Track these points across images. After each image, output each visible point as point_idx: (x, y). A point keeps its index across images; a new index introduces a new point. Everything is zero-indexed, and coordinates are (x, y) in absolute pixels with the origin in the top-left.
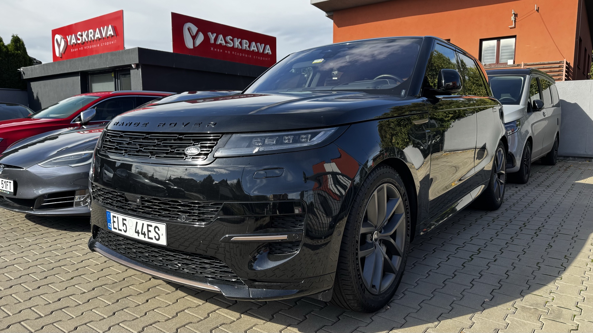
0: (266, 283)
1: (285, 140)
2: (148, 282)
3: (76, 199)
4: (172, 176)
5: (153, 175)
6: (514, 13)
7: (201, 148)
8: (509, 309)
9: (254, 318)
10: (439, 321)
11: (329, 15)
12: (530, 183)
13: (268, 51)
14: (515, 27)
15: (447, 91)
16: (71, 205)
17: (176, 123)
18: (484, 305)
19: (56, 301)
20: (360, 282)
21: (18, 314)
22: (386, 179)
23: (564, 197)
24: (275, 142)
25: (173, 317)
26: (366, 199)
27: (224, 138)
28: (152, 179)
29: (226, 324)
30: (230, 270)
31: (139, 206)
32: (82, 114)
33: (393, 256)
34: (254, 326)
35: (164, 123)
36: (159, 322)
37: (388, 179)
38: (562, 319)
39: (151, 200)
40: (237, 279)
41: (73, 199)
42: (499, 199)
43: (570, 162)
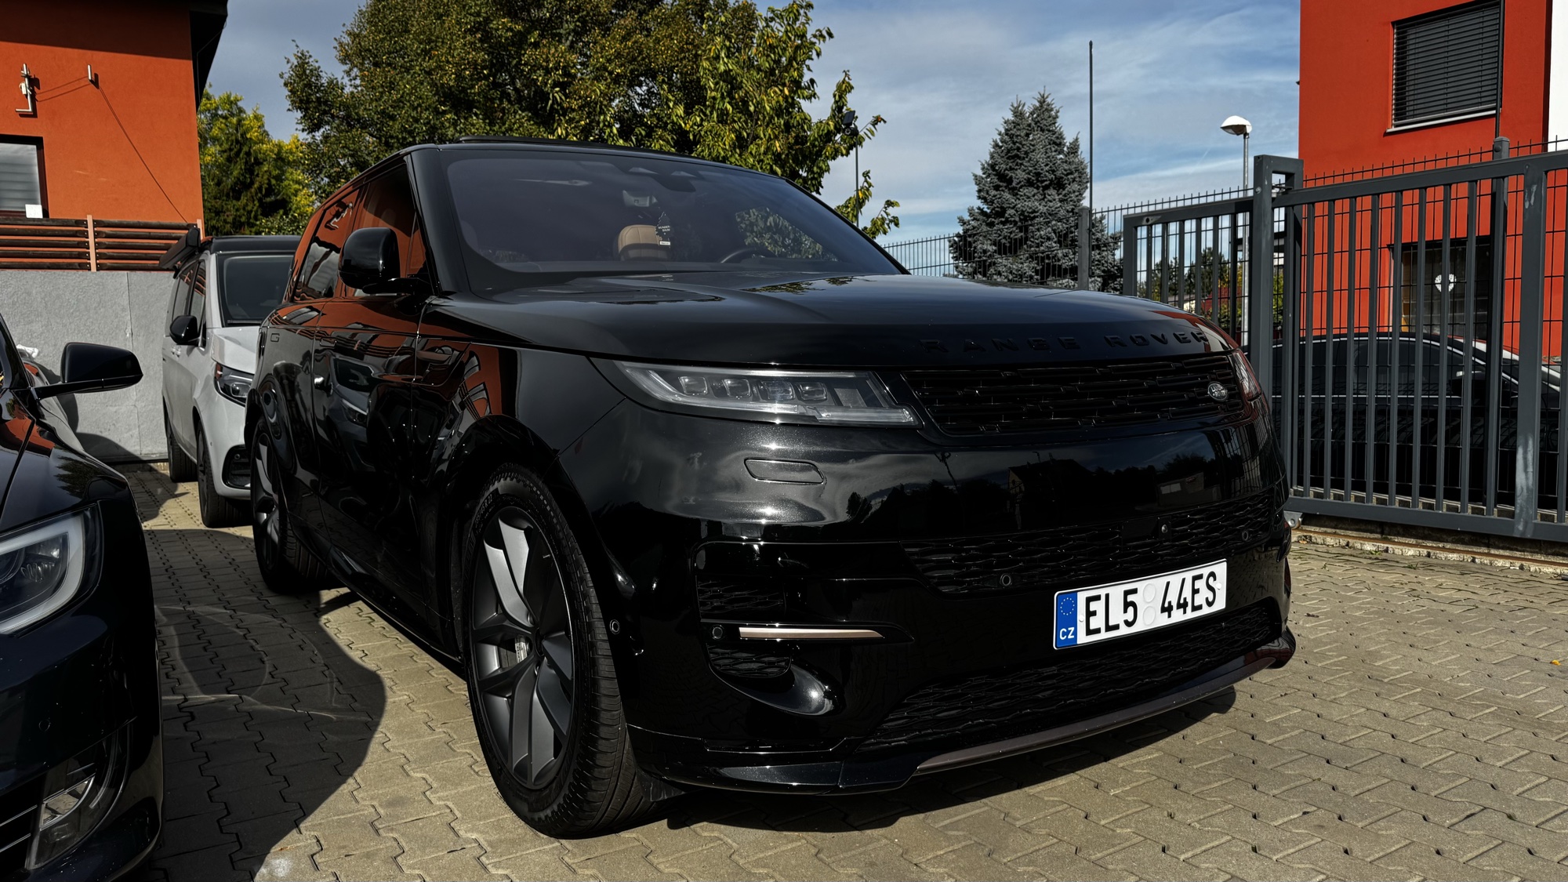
6: (27, 74)
14: (34, 115)
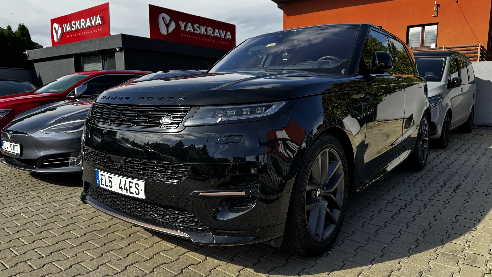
0: (227, 231)
1: (243, 111)
2: (130, 229)
3: (71, 160)
4: (149, 141)
5: (134, 140)
6: (436, 4)
7: (173, 118)
8: (432, 255)
9: (217, 260)
10: (372, 264)
11: (280, 6)
12: (450, 148)
13: (229, 36)
14: (437, 16)
15: (381, 70)
16: (66, 165)
17: (153, 98)
18: (410, 251)
19: (55, 244)
20: (306, 231)
21: (24, 254)
22: (329, 145)
23: (478, 160)
24: (235, 113)
25: (150, 258)
26: (311, 162)
27: (193, 110)
28: (133, 143)
29: (194, 265)
30: (197, 220)
31: (123, 166)
32: (75, 89)
33: (334, 209)
34: (217, 266)
35: (143, 97)
36: (139, 262)
37: (330, 144)
38: (477, 264)
39: (132, 161)
40: (203, 228)
41: (68, 160)
42: (423, 161)
43: (484, 131)
